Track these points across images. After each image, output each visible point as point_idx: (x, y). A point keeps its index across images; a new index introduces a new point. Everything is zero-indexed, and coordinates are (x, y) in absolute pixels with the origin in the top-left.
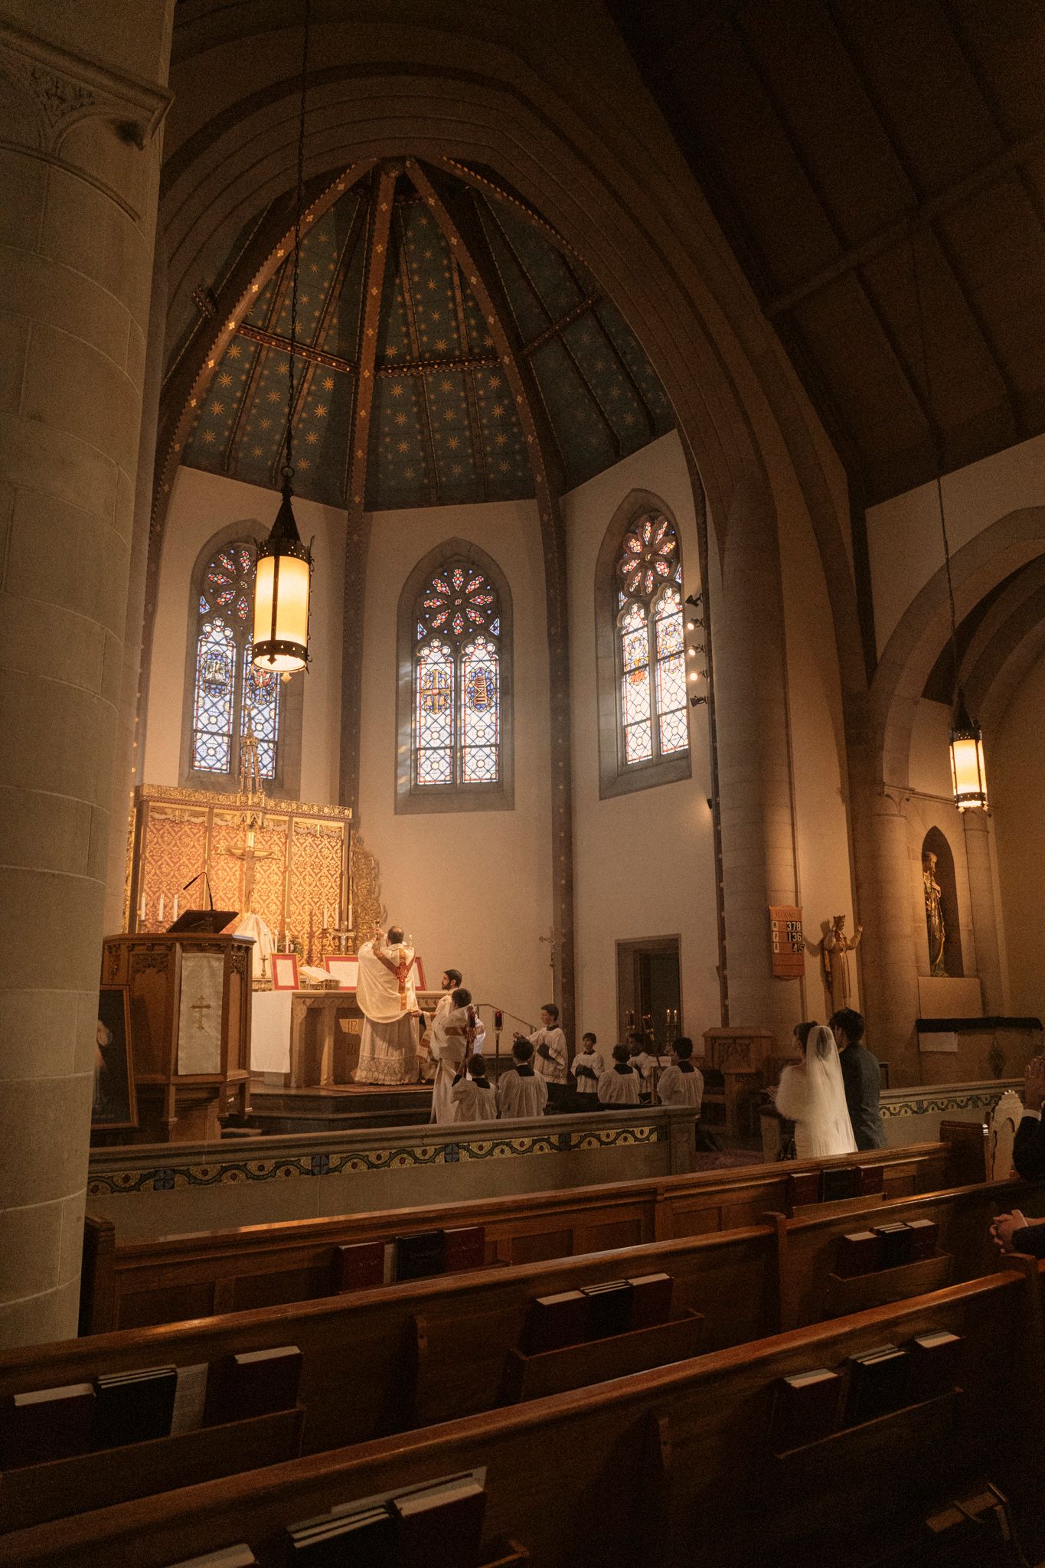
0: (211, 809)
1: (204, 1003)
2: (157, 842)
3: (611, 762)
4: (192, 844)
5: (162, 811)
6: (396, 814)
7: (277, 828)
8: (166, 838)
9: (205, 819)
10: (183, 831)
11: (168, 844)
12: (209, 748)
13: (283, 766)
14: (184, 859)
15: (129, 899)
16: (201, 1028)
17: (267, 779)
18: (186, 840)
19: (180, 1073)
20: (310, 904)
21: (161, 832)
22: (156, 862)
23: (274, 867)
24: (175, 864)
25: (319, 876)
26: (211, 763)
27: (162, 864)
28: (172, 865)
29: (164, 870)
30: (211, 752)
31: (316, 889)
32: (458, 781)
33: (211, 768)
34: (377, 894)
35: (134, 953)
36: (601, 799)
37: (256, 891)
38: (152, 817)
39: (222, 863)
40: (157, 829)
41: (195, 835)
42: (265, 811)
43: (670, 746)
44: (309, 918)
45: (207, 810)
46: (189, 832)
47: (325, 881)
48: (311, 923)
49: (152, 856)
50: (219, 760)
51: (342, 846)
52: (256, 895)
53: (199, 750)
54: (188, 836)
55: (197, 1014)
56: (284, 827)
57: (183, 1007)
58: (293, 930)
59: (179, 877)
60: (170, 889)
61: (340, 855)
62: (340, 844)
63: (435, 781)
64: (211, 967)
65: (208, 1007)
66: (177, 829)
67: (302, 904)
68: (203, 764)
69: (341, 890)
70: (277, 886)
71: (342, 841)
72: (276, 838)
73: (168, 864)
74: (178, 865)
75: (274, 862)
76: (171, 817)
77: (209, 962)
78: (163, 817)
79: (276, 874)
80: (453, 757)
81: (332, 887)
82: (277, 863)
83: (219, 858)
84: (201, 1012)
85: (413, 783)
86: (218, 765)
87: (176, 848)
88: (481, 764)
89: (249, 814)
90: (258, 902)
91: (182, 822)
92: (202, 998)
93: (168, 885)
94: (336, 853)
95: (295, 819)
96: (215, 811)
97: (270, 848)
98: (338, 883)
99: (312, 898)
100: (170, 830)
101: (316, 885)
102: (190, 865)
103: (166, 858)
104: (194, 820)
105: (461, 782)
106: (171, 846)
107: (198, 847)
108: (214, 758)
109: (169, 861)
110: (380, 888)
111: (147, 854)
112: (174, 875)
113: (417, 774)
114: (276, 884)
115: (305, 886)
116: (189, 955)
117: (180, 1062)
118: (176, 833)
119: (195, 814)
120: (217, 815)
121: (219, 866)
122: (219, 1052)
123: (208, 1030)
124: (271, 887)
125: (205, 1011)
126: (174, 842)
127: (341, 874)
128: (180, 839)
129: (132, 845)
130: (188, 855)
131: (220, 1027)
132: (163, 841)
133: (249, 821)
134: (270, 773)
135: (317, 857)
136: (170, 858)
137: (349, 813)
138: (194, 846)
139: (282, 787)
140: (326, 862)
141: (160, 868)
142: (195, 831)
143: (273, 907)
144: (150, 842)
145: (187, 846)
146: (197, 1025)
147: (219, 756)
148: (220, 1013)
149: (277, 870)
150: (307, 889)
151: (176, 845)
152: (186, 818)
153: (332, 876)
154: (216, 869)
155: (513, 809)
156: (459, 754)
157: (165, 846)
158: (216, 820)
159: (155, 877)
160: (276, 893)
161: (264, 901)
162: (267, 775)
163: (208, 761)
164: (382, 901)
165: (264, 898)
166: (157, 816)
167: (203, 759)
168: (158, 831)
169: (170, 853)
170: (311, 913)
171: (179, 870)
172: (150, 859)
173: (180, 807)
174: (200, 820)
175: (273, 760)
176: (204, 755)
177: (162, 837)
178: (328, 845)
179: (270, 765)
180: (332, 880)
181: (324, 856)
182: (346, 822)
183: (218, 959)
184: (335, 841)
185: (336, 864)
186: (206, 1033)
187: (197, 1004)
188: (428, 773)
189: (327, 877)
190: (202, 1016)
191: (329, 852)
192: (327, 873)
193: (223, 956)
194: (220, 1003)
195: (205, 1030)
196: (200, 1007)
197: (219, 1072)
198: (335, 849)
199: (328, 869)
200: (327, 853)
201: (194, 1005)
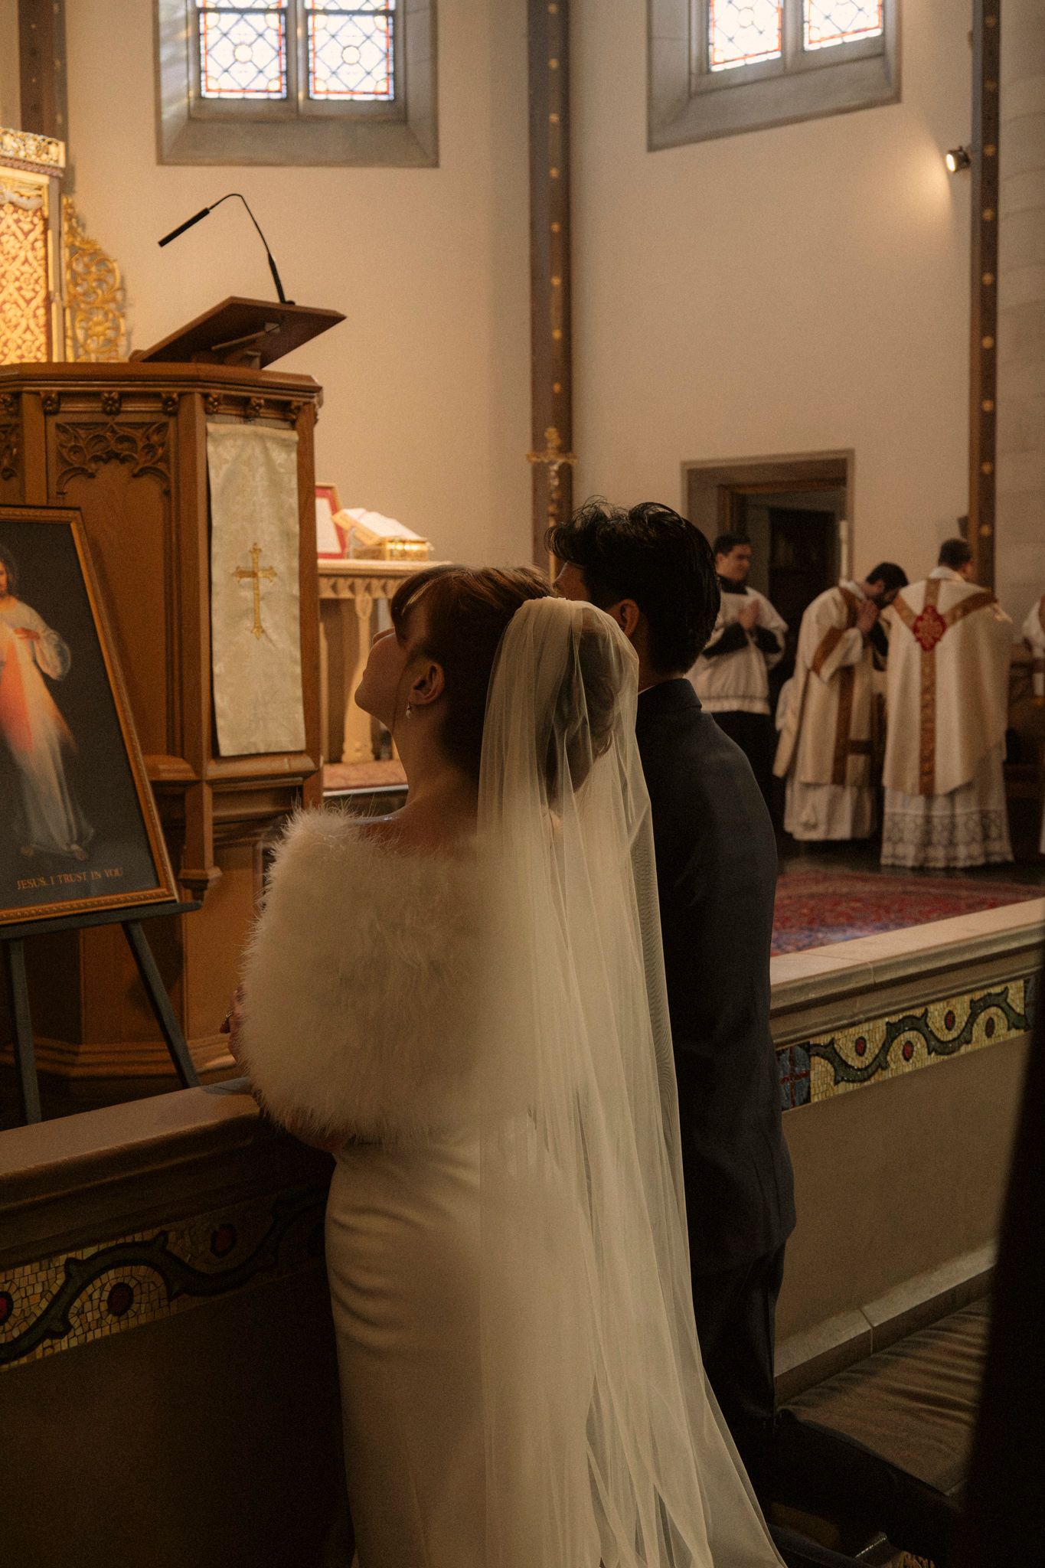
1: (262, 563)
3: (674, 64)
6: (161, 161)
16: (258, 629)
19: (221, 751)
32: (301, 95)
35: (59, 419)
36: (652, 147)
43: (828, 29)
51: (45, 232)
55: (248, 594)
57: (218, 574)
61: (41, 253)
62: (40, 227)
63: (244, 90)
64: (269, 462)
65: (271, 572)
71: (46, 221)
77: (266, 451)
80: (286, 35)
81: (28, 328)
84: (256, 588)
85: (193, 93)
88: (351, 55)
92: (256, 550)
94: (33, 249)
98: (42, 320)
105: (308, 97)
113: (202, 70)
116: (224, 428)
117: (220, 721)
122: (299, 693)
123: (274, 637)
125: (265, 584)
127: (48, 301)
131: (296, 628)
137: (56, 153)
140: (14, 269)
146: (250, 622)
148: (296, 590)
153: (27, 302)
155: (436, 164)
156: (300, 32)
178: (14, 227)
180: (29, 312)
181: (8, 253)
182: (51, 176)
183: (284, 444)
184: (29, 219)
185: (35, 276)
186: (270, 645)
187: (249, 565)
188: (226, 71)
189: (16, 303)
190: (258, 598)
191: (18, 245)
192: (16, 295)
193: (294, 436)
194: (296, 563)
195: (267, 636)
196: (254, 575)
197: (301, 745)
198: (31, 237)
199: (17, 284)
200: (13, 247)
201: (238, 568)
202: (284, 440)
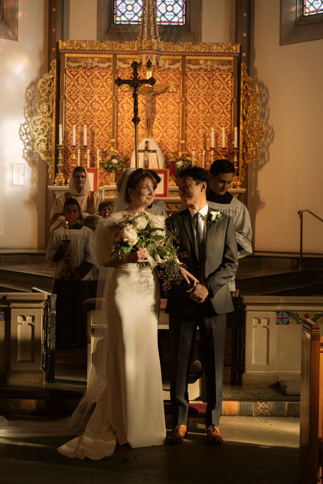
0: (115, 55)
2: (74, 85)
4: (101, 84)
5: (76, 60)
6: (281, 44)
7: (172, 67)
8: (80, 82)
9: (111, 64)
10: (94, 75)
11: (83, 86)
12: (127, 5)
13: (190, 13)
14: (96, 97)
15: (54, 130)
17: (178, 25)
18: (97, 82)
20: (204, 128)
21: (76, 77)
22: (74, 100)
23: (171, 99)
24: (88, 101)
25: (211, 104)
26: (129, 17)
27: (78, 102)
28: (86, 102)
29: (80, 106)
30: (130, 8)
31: (209, 115)
33: (129, 21)
34: (266, 117)
37: (156, 119)
38: (68, 66)
39: (127, 98)
40: (72, 75)
41: (103, 77)
42: (159, 53)
44: (202, 140)
45: (111, 56)
46: (98, 75)
47: (216, 107)
48: (204, 144)
49: (70, 96)
50: (136, 14)
51: (232, 77)
52: (156, 123)
53: (119, 8)
54: (98, 78)
56: (178, 65)
58: (189, 149)
59: (92, 111)
60: (85, 121)
62: (230, 75)
63: (317, 10)
66: (88, 74)
67: (197, 128)
68: (123, 18)
69: (231, 115)
70: (174, 114)
71: (233, 72)
72: (171, 75)
73: (83, 102)
74: (90, 102)
75: (171, 95)
76: (83, 64)
78: (77, 65)
79: (173, 104)
81: (223, 112)
82: (174, 96)
83: (123, 94)
85: (298, 15)
86: (136, 18)
87: (88, 89)
89: (144, 56)
90: (158, 128)
91: (92, 68)
93: (84, 117)
94: (227, 84)
95: (187, 58)
96: (118, 56)
97: (167, 83)
98: (229, 109)
99: (205, 123)
100: (83, 74)
101: (209, 112)
102: (100, 102)
103: (81, 96)
104: (101, 65)
106: (84, 87)
107: (107, 87)
108: (132, 13)
109: (83, 99)
110: (269, 110)
111: (66, 95)
112: (88, 110)
113: (304, 6)
114: (172, 113)
115: (198, 113)
118: (88, 77)
119: (102, 61)
120: (120, 60)
121: (124, 101)
124: (169, 115)
126: (86, 84)
127: (232, 102)
128: (91, 81)
129: (55, 89)
130: (98, 93)
132: (78, 84)
133: (144, 62)
134: (181, 20)
135: (209, 88)
136: (85, 97)
137: (237, 48)
138: (103, 86)
139: (189, 32)
140: (218, 92)
141: (77, 105)
142: (103, 74)
143: (171, 132)
144: (68, 85)
145: (97, 86)
147: (136, 11)
149: (173, 101)
150: (201, 115)
151: (88, 86)
152: (95, 64)
153: (223, 103)
154: (121, 103)
157: (80, 88)
158: (121, 64)
159: (73, 112)
160: (173, 120)
161: (163, 127)
162: (178, 22)
163: (127, 16)
164: (270, 122)
165: (163, 125)
166: (71, 64)
167: (123, 14)
168: (74, 76)
169: (84, 93)
170: (204, 135)
171: (91, 105)
172: (69, 98)
173: (89, 56)
174: (106, 65)
175: (183, 8)
176: (123, 11)
177: (77, 80)
178: (219, 77)
179: (181, 13)
180: (224, 107)
181: (216, 87)
182: (234, 56)
184: (225, 74)
185: (227, 93)
188: (312, 4)
189: (219, 104)
191: (220, 83)
192: (218, 101)
198: (226, 80)
199: (219, 97)
200: (219, 84)
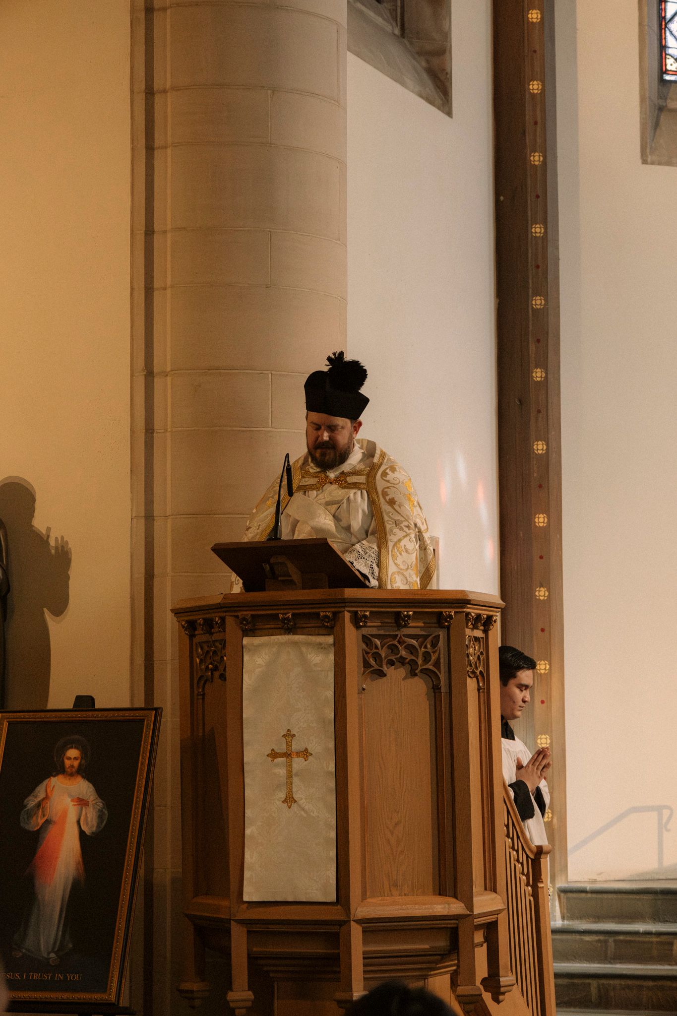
1: (296, 746)
16: (290, 800)
19: (246, 898)
35: (196, 639)
55: (281, 771)
57: (249, 756)
64: (305, 665)
65: (305, 754)
77: (301, 655)
84: (289, 767)
92: (291, 734)
116: (257, 641)
117: (247, 874)
122: (333, 855)
123: (309, 807)
125: (298, 763)
131: (332, 799)
146: (282, 795)
148: (331, 766)
183: (320, 647)
186: (303, 813)
187: (282, 747)
190: (290, 776)
193: (330, 639)
194: (332, 745)
195: (299, 806)
196: (288, 755)
197: (333, 898)
201: (273, 750)
202: (321, 644)
